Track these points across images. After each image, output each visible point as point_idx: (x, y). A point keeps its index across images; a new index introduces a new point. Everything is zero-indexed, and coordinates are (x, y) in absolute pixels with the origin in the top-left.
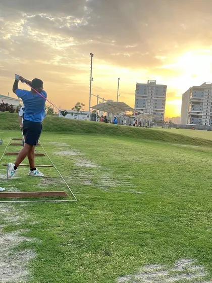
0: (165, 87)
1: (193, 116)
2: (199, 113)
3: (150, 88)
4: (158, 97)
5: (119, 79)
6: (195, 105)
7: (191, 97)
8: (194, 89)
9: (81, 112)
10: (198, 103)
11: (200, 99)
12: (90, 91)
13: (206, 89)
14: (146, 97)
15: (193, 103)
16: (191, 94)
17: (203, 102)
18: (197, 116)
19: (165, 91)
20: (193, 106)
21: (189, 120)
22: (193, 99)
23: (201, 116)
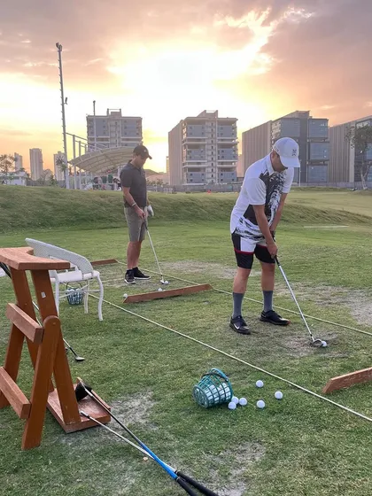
0: (138, 121)
1: (191, 170)
2: (199, 163)
3: (113, 123)
4: (128, 140)
5: (94, 102)
6: (193, 151)
7: (185, 137)
8: (189, 123)
9: (12, 174)
10: (197, 147)
11: (199, 140)
12: (64, 126)
13: (208, 121)
14: (107, 139)
15: (190, 146)
16: (184, 131)
17: (204, 145)
18: (198, 170)
19: (139, 128)
20: (188, 152)
21: (185, 178)
22: (189, 140)
23: (204, 169)
